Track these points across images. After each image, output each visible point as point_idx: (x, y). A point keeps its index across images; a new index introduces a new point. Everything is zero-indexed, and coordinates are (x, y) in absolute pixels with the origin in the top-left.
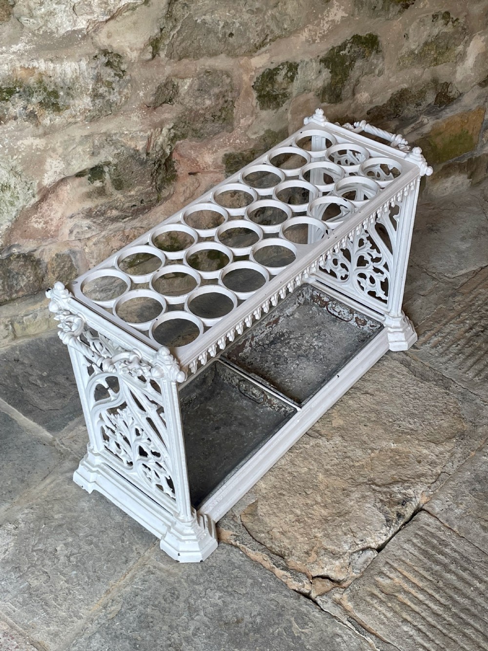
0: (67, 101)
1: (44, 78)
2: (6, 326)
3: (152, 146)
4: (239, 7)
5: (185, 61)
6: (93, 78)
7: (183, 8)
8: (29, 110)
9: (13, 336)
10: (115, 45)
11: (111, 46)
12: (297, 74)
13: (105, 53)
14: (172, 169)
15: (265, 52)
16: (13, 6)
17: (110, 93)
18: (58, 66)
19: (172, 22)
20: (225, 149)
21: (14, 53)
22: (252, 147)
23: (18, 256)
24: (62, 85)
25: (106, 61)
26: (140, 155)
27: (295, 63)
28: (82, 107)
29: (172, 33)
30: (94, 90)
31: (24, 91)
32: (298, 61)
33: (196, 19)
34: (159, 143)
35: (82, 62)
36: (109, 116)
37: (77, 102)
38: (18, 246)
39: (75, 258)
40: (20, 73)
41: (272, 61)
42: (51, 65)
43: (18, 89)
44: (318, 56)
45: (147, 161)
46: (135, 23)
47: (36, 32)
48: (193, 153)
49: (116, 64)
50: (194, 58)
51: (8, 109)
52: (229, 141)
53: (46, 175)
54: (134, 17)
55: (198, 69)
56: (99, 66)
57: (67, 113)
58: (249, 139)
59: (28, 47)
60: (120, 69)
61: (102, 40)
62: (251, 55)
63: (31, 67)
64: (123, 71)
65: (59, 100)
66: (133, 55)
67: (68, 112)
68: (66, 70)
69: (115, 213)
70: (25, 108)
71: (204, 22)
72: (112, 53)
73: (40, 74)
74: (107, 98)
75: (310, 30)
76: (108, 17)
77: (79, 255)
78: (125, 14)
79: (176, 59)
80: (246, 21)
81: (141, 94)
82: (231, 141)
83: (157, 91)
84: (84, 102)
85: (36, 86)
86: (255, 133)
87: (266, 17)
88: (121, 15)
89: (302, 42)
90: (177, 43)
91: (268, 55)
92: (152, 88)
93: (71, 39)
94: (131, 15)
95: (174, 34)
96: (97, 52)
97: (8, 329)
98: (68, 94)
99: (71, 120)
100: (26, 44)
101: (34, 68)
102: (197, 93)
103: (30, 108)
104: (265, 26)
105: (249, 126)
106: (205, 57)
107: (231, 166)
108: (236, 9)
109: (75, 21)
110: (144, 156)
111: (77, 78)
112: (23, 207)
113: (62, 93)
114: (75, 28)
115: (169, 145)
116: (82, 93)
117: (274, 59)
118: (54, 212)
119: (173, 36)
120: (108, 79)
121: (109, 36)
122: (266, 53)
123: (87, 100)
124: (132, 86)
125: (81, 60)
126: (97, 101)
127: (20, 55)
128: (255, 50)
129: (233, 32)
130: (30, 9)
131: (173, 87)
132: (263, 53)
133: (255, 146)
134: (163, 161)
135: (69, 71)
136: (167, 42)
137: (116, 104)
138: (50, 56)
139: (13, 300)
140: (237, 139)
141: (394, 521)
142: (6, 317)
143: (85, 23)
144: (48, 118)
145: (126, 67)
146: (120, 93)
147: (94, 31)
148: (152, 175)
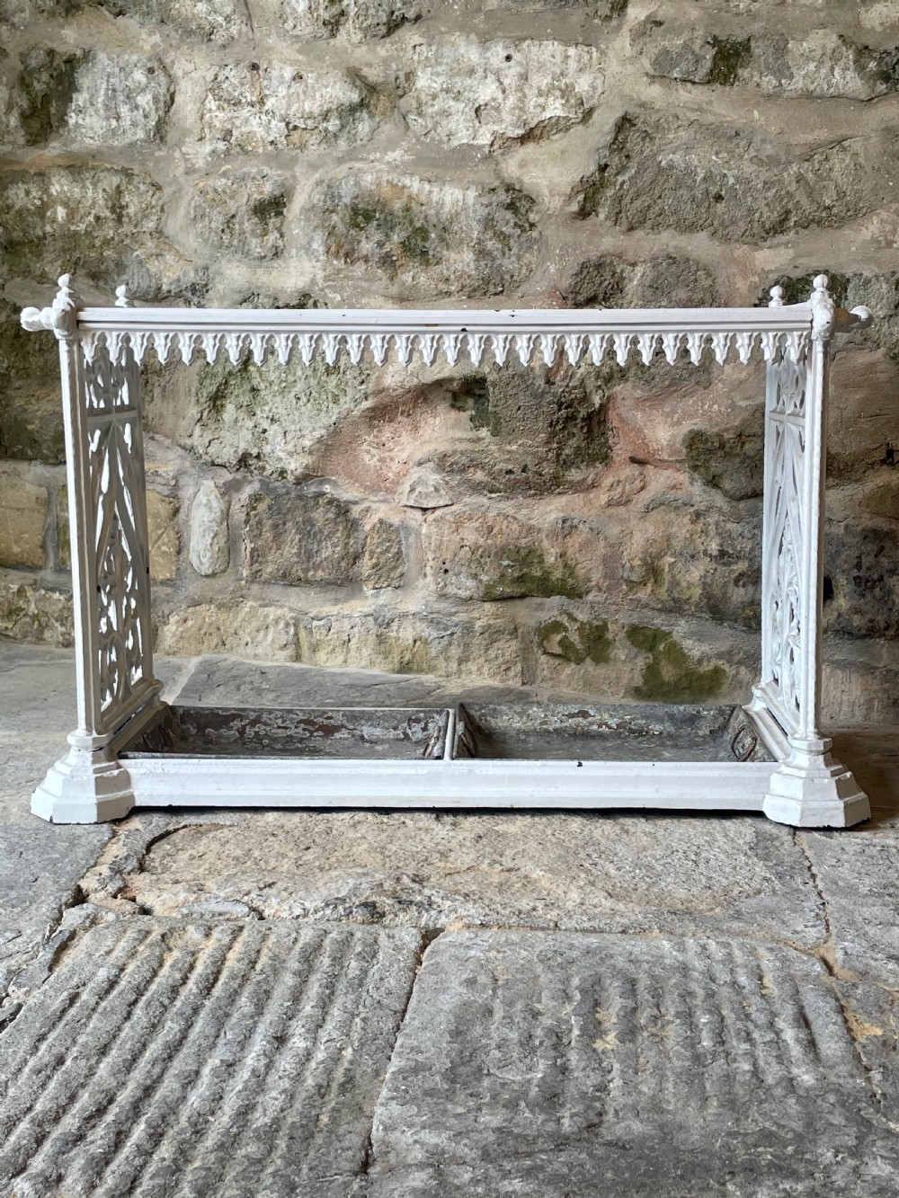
0: (438, 249)
1: (413, 205)
2: (287, 625)
3: (562, 373)
4: (737, 150)
5: (639, 234)
6: (479, 220)
7: (644, 139)
8: (385, 251)
9: (293, 653)
10: (526, 180)
11: (521, 181)
12: (846, 299)
13: (509, 188)
14: (603, 440)
15: (786, 245)
16: (401, 97)
17: (504, 254)
18: (436, 190)
19: (620, 158)
20: (694, 421)
21: (388, 163)
22: (737, 424)
23: (330, 502)
24: (435, 220)
25: (508, 201)
26: (534, 378)
27: (843, 276)
28: (459, 266)
29: (620, 179)
30: (480, 242)
31: (385, 220)
32: (849, 274)
33: (659, 159)
34: (578, 375)
35: (469, 192)
36: (500, 297)
37: (452, 255)
38: (335, 484)
39: (407, 539)
40: (386, 189)
41: (797, 263)
42: (427, 187)
43: (377, 215)
44: (894, 273)
45: (543, 393)
46: (563, 152)
47: (422, 138)
48: (640, 416)
49: (523, 210)
50: (653, 229)
51: (359, 242)
52: (702, 407)
53: (391, 368)
54: (564, 143)
55: (655, 249)
56: (495, 204)
57: (436, 270)
58: (733, 406)
59: (406, 158)
60: (528, 220)
61: (511, 167)
62: (756, 244)
63: (400, 184)
64: (532, 225)
65: (427, 245)
66: (552, 203)
67: (438, 269)
68: (446, 198)
69: (479, 476)
70: (381, 245)
71: (671, 166)
72: (520, 191)
73: (410, 197)
74: (498, 262)
75: (882, 221)
76: (521, 132)
77: (413, 535)
78: (554, 138)
79: (624, 228)
80: (746, 175)
81: (552, 269)
82: (706, 407)
83: (581, 272)
84: (462, 260)
85: (400, 214)
86: (749, 398)
87: (785, 175)
88: (548, 138)
89: (864, 241)
90: (628, 199)
91: (791, 251)
92: (573, 264)
93: (463, 156)
94: (561, 139)
95: (624, 182)
96: (496, 183)
97: (287, 633)
98: (442, 240)
99: (442, 286)
100: (405, 152)
101: (404, 187)
102: (649, 293)
103: (387, 248)
104: (783, 193)
105: (741, 383)
106: (671, 230)
107: (698, 455)
108: (731, 152)
109: (476, 132)
110: (541, 382)
111: (457, 214)
112: (350, 411)
113: (433, 235)
114: (474, 142)
115: (599, 387)
116: (461, 242)
117: (803, 261)
118: (400, 448)
119: (622, 184)
120: (504, 229)
121: (522, 165)
122: (787, 247)
123: (468, 256)
124: (539, 250)
125: (468, 189)
126: (482, 263)
127: (393, 167)
128: (764, 235)
129: (723, 193)
130: (420, 105)
131: (613, 275)
132: (779, 245)
133: (744, 421)
134: (583, 413)
135: (448, 199)
136: (610, 192)
137: (512, 276)
138: (429, 174)
139: (308, 582)
140: (714, 404)
141: (347, 905)
142: (292, 610)
143: (489, 135)
144: (411, 274)
145: (537, 219)
146: (519, 258)
147: (502, 154)
148: (551, 425)
